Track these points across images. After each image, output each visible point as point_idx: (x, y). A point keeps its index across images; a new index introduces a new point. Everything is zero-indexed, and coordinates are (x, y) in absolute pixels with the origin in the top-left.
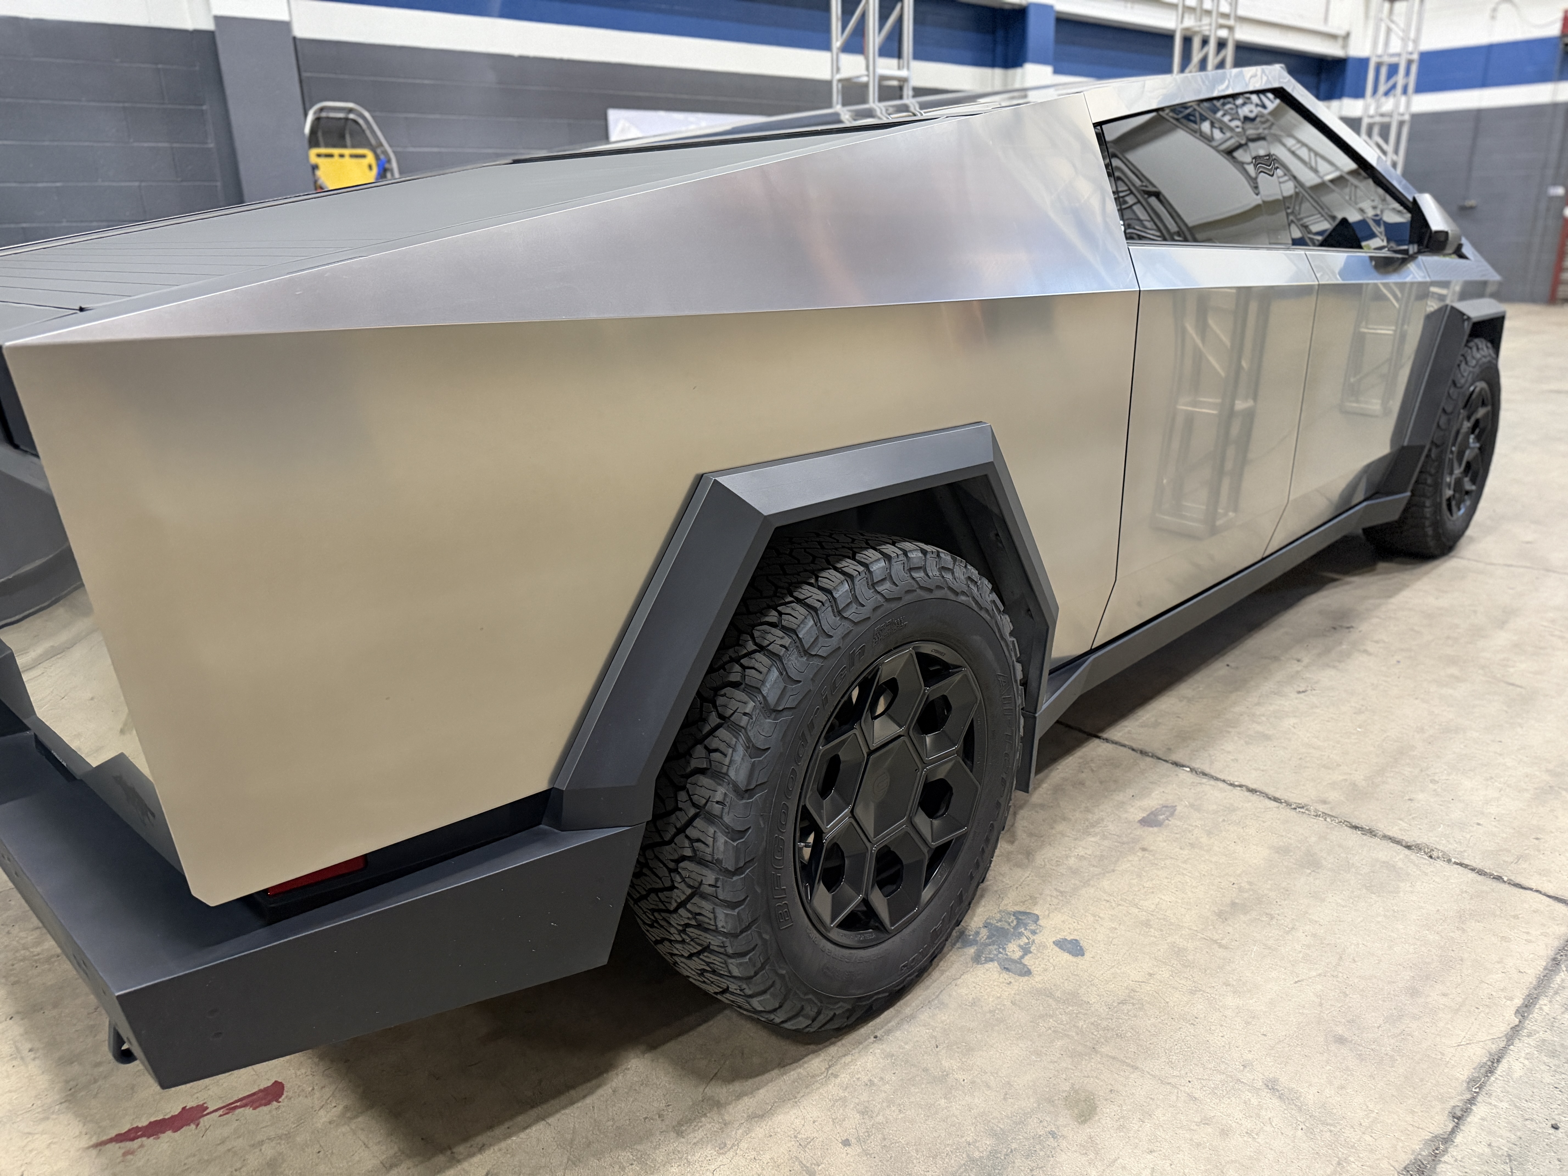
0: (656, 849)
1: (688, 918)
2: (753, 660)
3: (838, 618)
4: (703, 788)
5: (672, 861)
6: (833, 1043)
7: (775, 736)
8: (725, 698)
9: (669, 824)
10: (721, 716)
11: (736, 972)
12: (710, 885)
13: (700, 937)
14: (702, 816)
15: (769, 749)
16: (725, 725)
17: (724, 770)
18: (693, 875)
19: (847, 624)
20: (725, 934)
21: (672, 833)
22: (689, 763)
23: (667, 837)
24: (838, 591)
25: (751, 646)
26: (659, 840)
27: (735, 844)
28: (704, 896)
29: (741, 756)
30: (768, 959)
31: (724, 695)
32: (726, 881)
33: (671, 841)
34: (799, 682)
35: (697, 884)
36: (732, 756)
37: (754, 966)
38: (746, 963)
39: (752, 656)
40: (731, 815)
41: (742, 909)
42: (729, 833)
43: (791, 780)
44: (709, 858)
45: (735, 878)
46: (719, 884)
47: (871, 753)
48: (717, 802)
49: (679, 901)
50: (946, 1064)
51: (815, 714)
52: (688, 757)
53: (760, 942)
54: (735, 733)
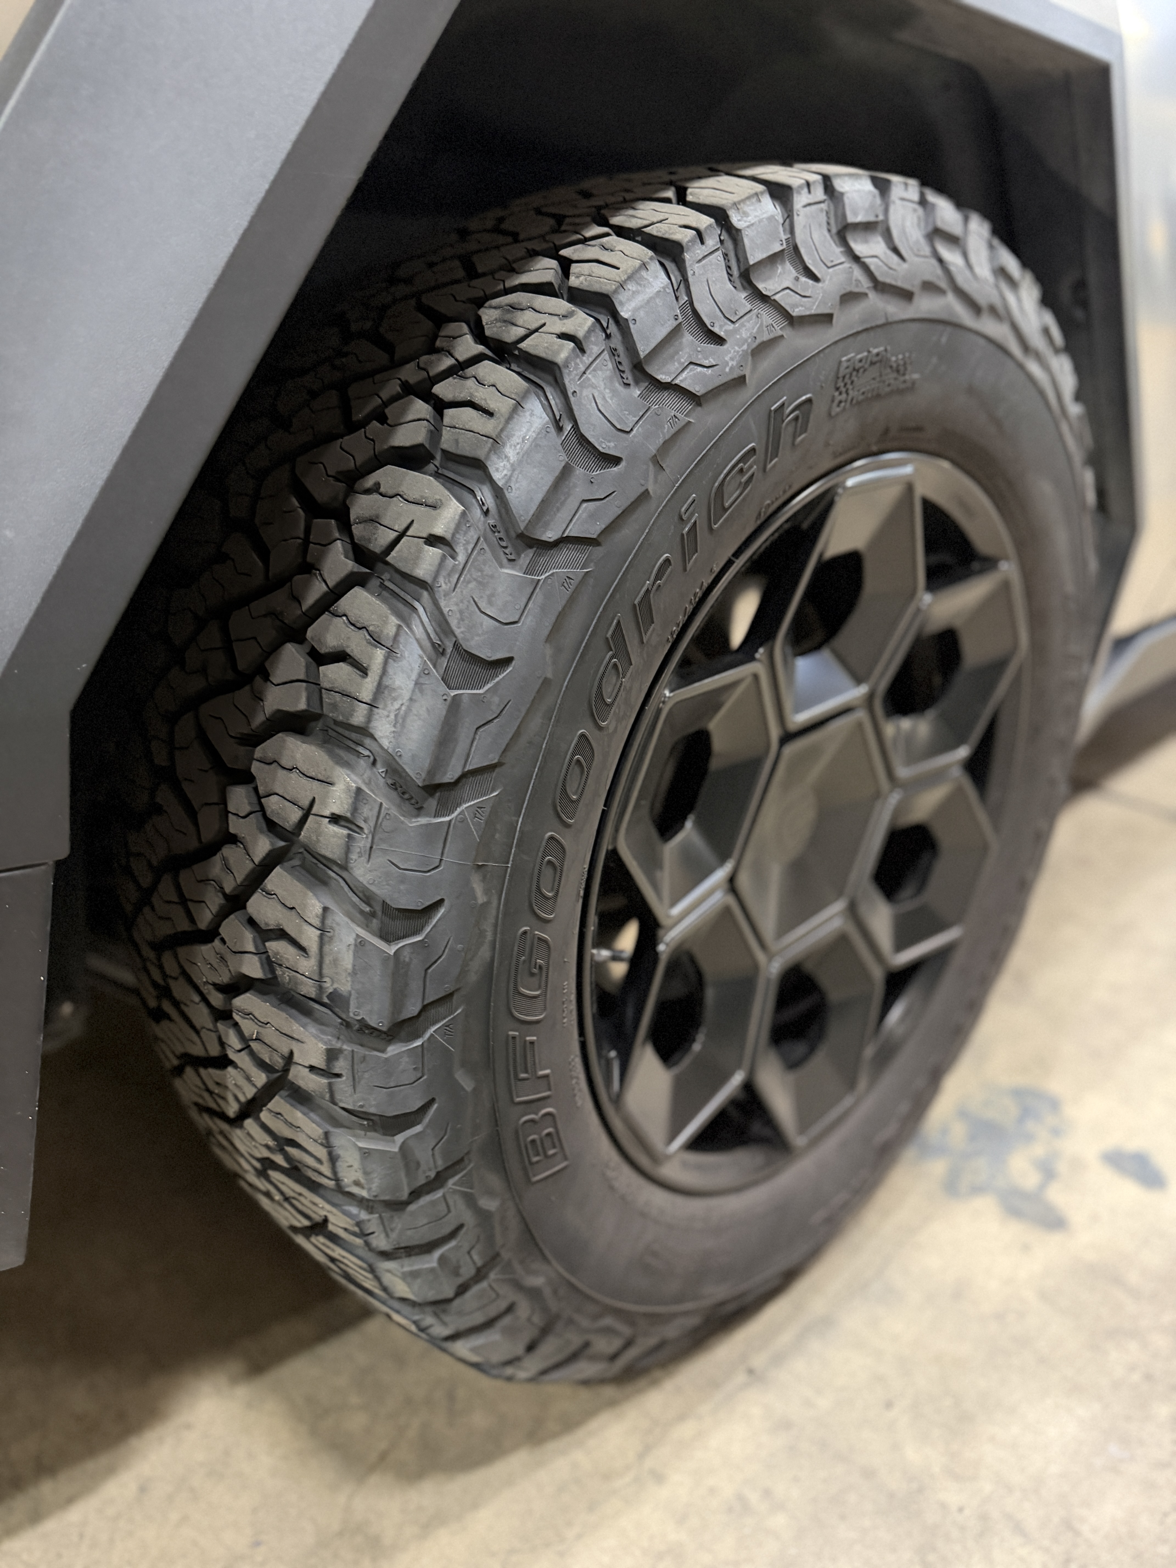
0: (182, 951)
1: (267, 1147)
2: (471, 383)
3: (743, 295)
4: (294, 775)
5: (219, 988)
6: (655, 1383)
7: (528, 621)
8: (376, 496)
9: (205, 881)
10: (360, 553)
11: (401, 1289)
12: (312, 1068)
13: (302, 1199)
14: (296, 862)
15: (508, 661)
16: (374, 583)
17: (358, 717)
18: (269, 1035)
19: (767, 316)
20: (361, 1202)
21: (215, 909)
22: (259, 698)
23: (205, 918)
24: (746, 214)
25: (468, 346)
26: (184, 925)
27: (392, 949)
28: (301, 1097)
29: (414, 676)
30: (493, 1259)
31: (376, 489)
32: (364, 1059)
33: (210, 935)
34: (615, 460)
35: (279, 1063)
36: (384, 672)
37: (456, 1272)
38: (432, 1270)
39: (470, 371)
40: (379, 859)
41: (417, 1135)
42: (373, 914)
43: (577, 770)
44: (308, 988)
45: (393, 1050)
46: (341, 1066)
47: (788, 737)
48: (335, 819)
49: (242, 1099)
50: (913, 1454)
51: (658, 577)
52: (258, 680)
53: (468, 1218)
54: (400, 606)
